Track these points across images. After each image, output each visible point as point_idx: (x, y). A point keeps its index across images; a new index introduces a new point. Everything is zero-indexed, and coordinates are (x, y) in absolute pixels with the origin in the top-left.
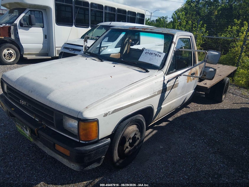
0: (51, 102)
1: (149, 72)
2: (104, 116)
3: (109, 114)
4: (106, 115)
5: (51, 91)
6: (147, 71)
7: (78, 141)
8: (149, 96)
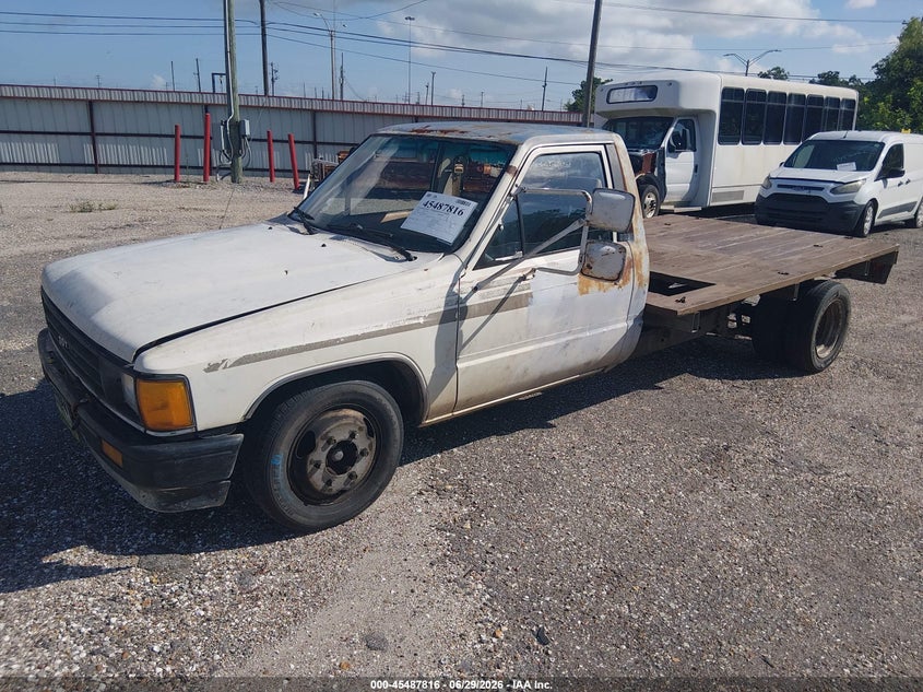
0: (96, 327)
1: (416, 258)
2: (207, 370)
3: (223, 365)
4: (212, 368)
5: (107, 300)
6: (409, 258)
7: (142, 429)
8: (385, 327)
